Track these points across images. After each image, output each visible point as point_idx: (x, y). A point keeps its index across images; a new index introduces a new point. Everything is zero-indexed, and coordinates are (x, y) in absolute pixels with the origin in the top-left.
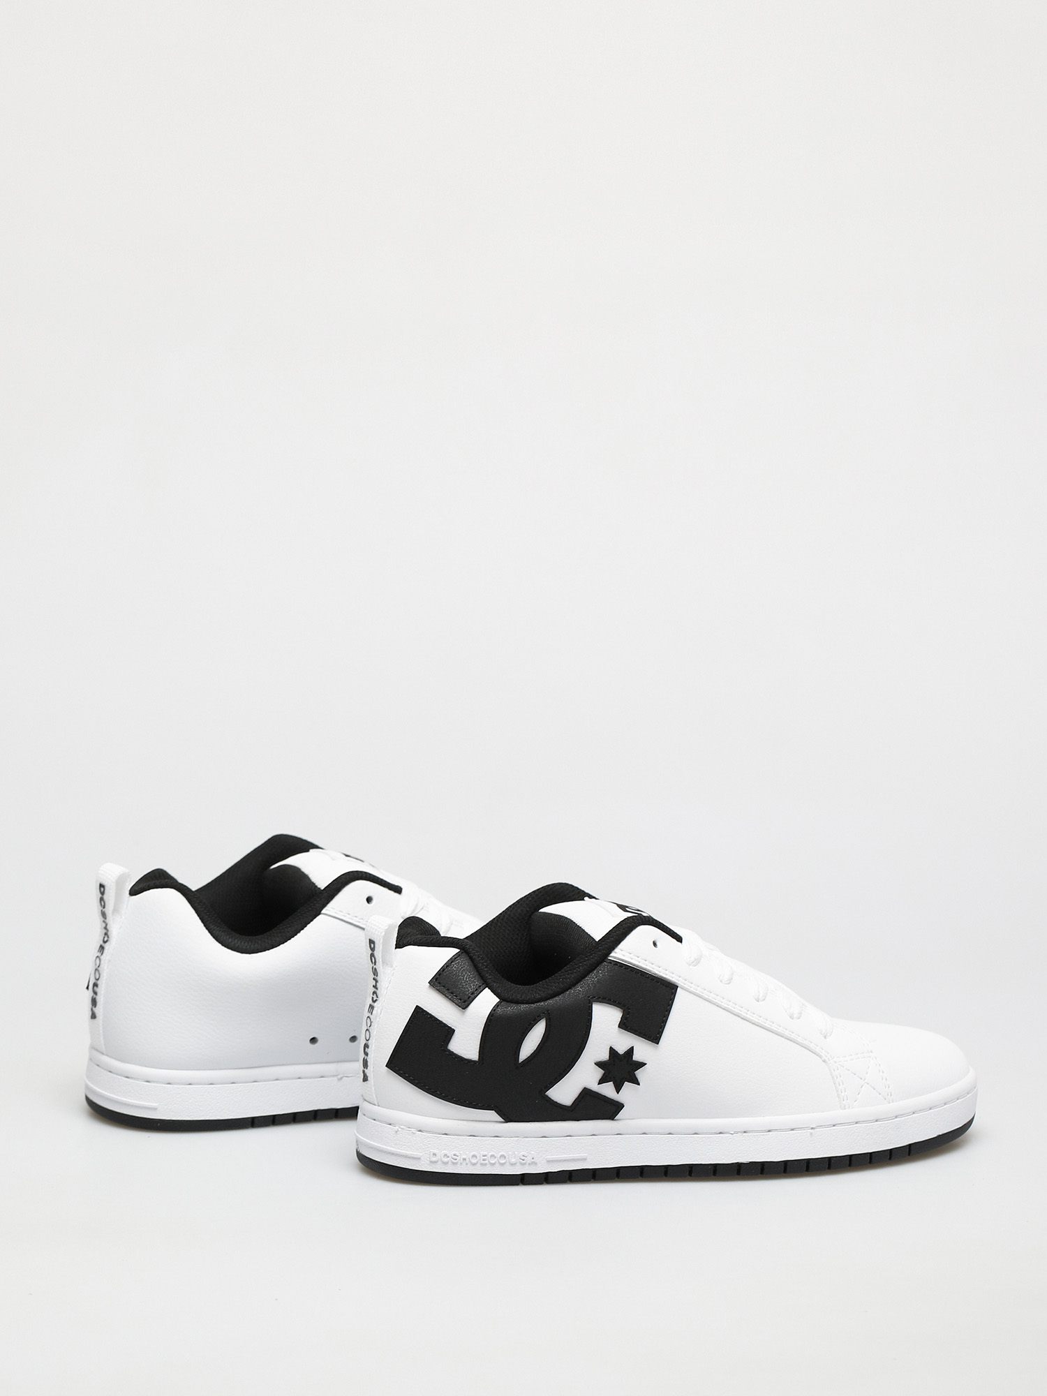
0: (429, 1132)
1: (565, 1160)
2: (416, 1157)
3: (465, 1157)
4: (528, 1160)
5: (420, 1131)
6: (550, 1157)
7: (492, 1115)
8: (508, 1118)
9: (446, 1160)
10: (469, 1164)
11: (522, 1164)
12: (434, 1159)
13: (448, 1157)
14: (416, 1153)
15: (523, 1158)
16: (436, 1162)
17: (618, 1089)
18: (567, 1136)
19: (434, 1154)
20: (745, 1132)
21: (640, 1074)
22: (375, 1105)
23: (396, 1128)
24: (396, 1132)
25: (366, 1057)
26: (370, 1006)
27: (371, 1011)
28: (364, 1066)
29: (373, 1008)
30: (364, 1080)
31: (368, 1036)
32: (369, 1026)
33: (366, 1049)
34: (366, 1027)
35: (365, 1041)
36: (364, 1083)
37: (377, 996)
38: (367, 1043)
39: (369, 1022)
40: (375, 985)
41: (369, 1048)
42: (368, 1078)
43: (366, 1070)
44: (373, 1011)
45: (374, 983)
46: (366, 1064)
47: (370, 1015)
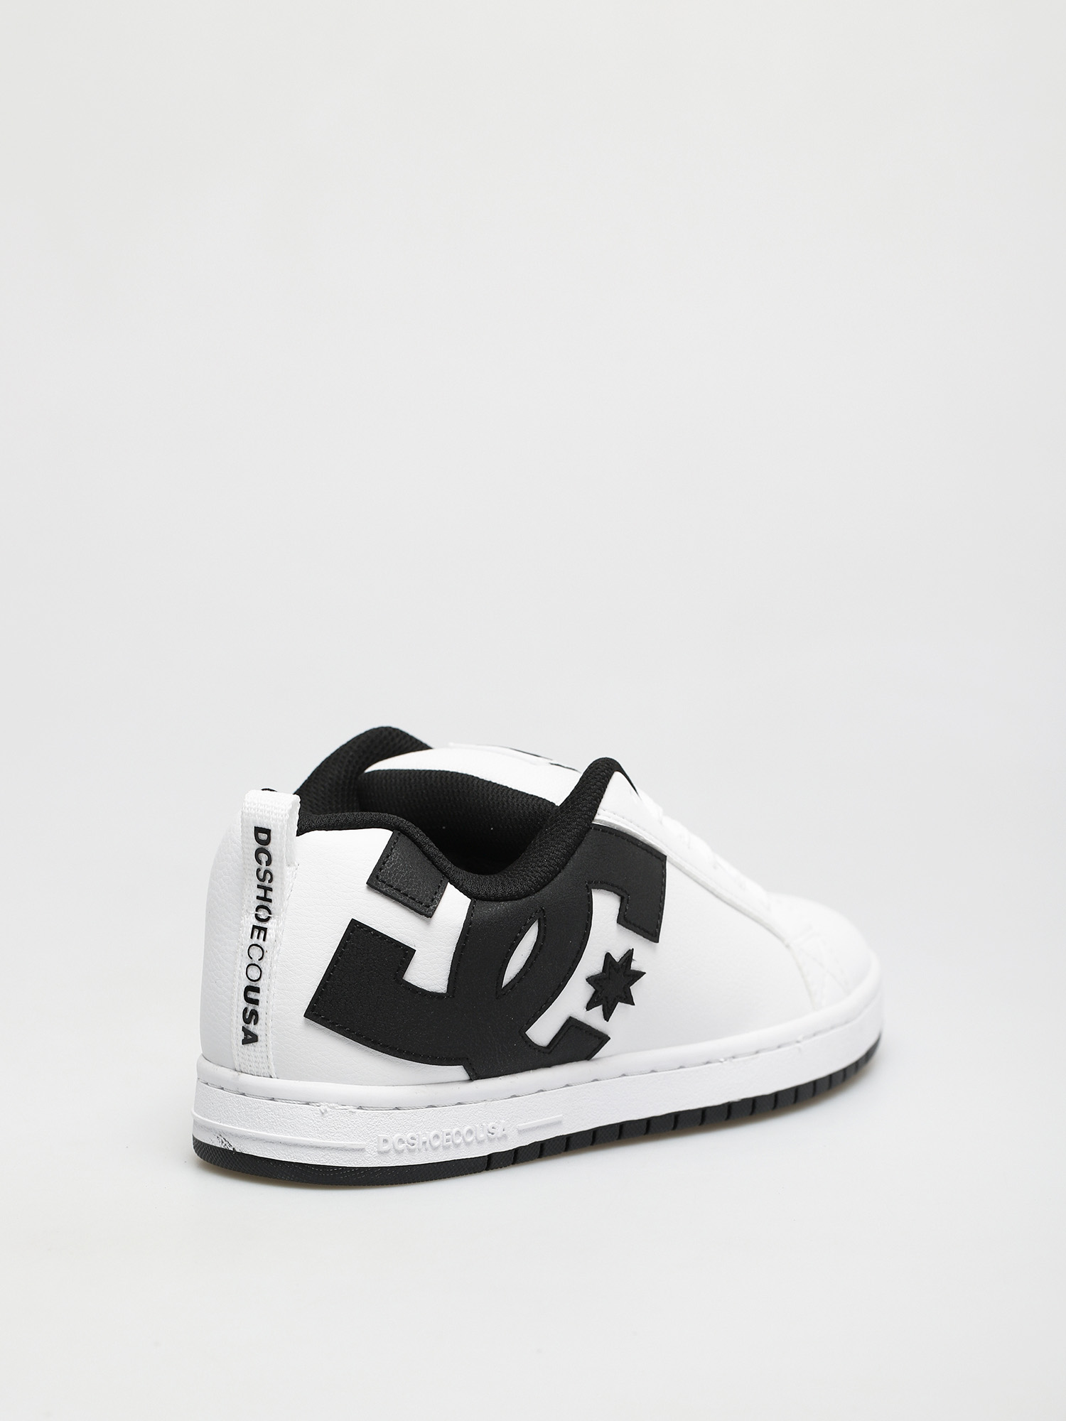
0: (377, 1109)
1: (538, 1127)
2: (359, 1147)
3: (424, 1139)
4: (498, 1132)
5: (360, 1108)
6: (522, 1125)
7: (458, 1072)
8: (476, 1074)
9: (401, 1147)
10: (430, 1149)
11: (491, 1140)
12: (386, 1148)
13: (403, 1143)
14: (357, 1143)
15: (492, 1131)
16: (386, 1152)
17: (607, 1016)
18: (539, 1092)
19: (385, 1141)
20: (734, 1057)
21: (636, 989)
22: (271, 1077)
23: (322, 1108)
24: (323, 1113)
25: (251, 1007)
26: (254, 927)
27: (262, 935)
28: (247, 1021)
29: (265, 930)
30: (245, 1042)
31: (254, 973)
32: (259, 960)
33: (252, 995)
34: (249, 962)
35: (248, 983)
36: (246, 1046)
37: (270, 913)
38: (253, 984)
39: (256, 953)
40: (263, 895)
41: (259, 992)
42: (259, 1038)
43: (251, 1027)
44: (267, 936)
45: (261, 893)
46: (254, 1017)
47: (260, 942)
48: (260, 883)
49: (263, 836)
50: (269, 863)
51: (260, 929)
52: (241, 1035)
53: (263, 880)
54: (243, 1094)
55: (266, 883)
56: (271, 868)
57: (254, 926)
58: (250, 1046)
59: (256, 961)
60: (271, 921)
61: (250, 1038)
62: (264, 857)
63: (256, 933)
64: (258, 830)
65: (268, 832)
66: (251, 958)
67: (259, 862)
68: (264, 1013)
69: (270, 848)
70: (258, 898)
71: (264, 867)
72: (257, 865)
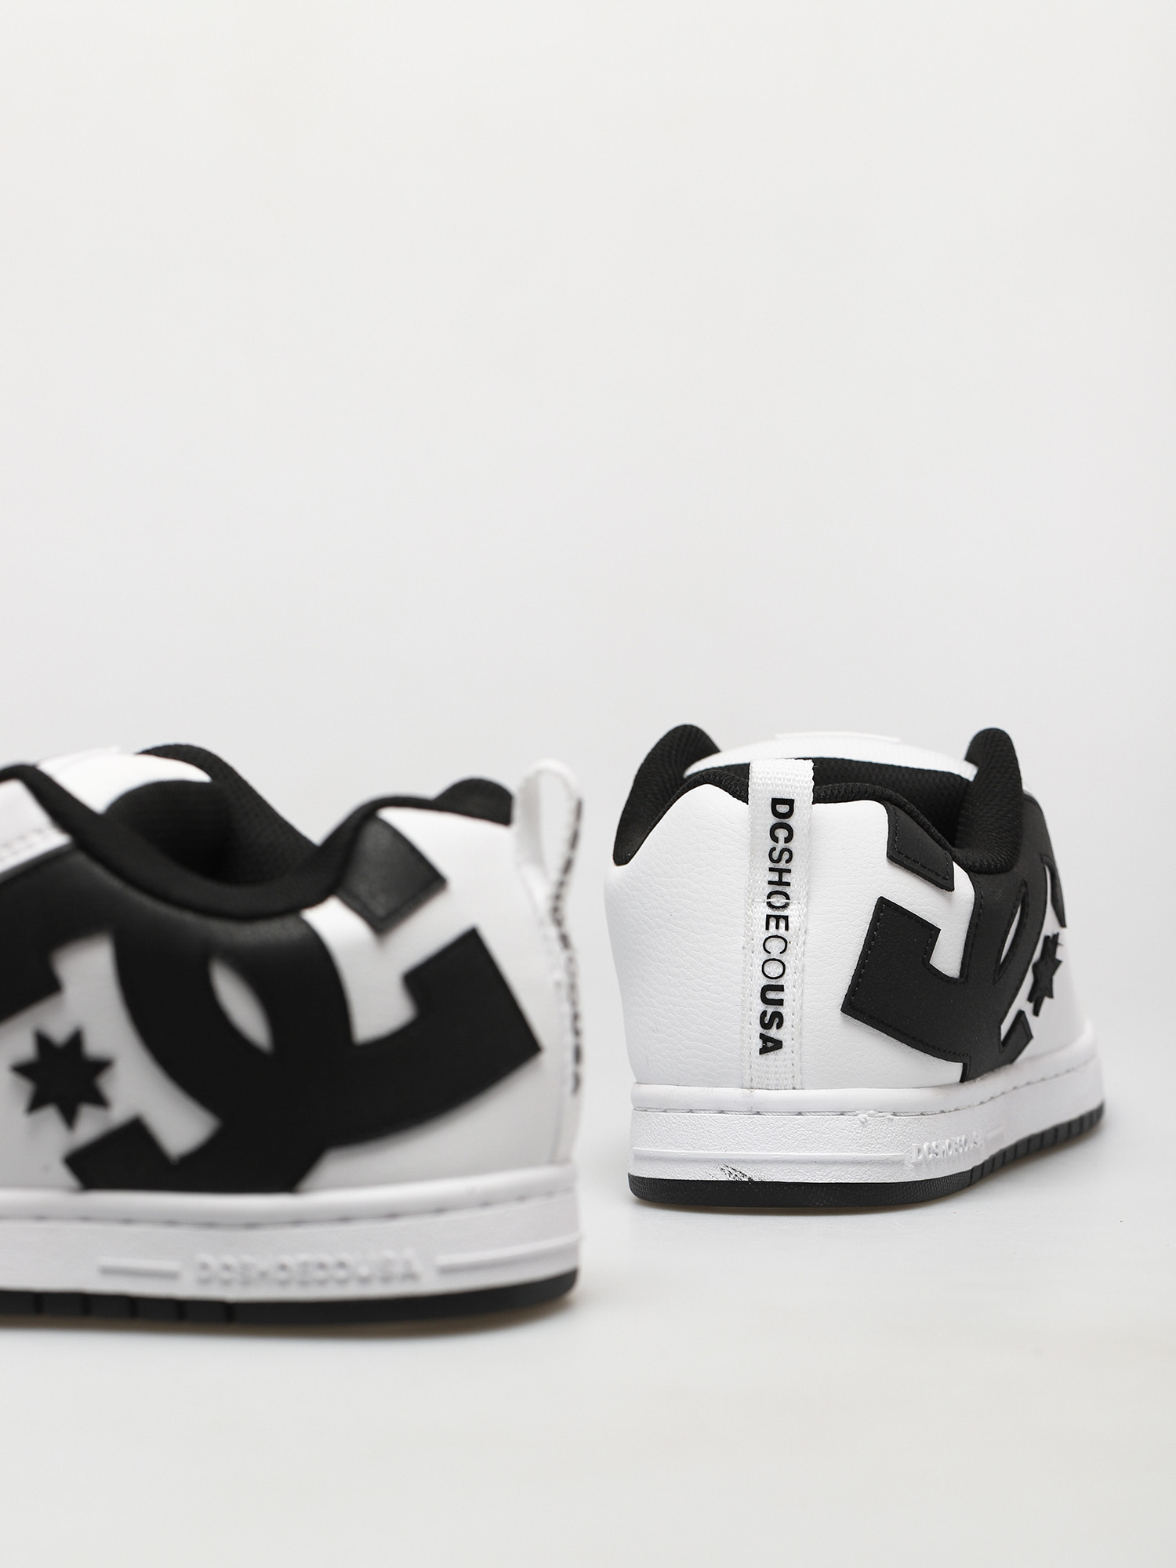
2: (898, 1158)
3: (943, 1148)
4: (978, 1142)
5: (896, 1114)
6: (987, 1135)
7: (957, 1071)
9: (929, 1157)
10: (946, 1159)
11: (974, 1151)
12: (920, 1158)
13: (931, 1152)
14: (897, 1154)
15: (975, 1140)
16: (922, 1163)
17: (1037, 1011)
19: (919, 1151)
21: (1055, 979)
22: (794, 1089)
23: (862, 1116)
24: (863, 1123)
25: (771, 1010)
26: (768, 917)
27: (782, 924)
28: (766, 1026)
29: (786, 918)
30: (763, 1051)
31: (774, 969)
32: (781, 953)
33: (771, 995)
34: (765, 956)
35: (765, 982)
36: (764, 1056)
37: (788, 898)
38: (773, 982)
39: (775, 946)
40: (776, 879)
41: (783, 990)
42: (784, 1043)
43: (773, 1033)
44: (790, 925)
45: (775, 877)
46: (777, 1020)
47: (782, 931)
48: (772, 865)
49: (783, 809)
50: (788, 840)
51: (778, 918)
52: (759, 1044)
53: (779, 860)
54: (758, 1113)
55: (782, 865)
56: (791, 845)
57: (767, 915)
58: (771, 1055)
59: (775, 954)
60: (790, 907)
61: (770, 1045)
62: (782, 834)
63: (773, 923)
64: (776, 802)
65: (790, 802)
66: (769, 953)
67: (775, 839)
68: (790, 1014)
69: (791, 821)
70: (770, 883)
71: (781, 845)
72: (771, 844)
